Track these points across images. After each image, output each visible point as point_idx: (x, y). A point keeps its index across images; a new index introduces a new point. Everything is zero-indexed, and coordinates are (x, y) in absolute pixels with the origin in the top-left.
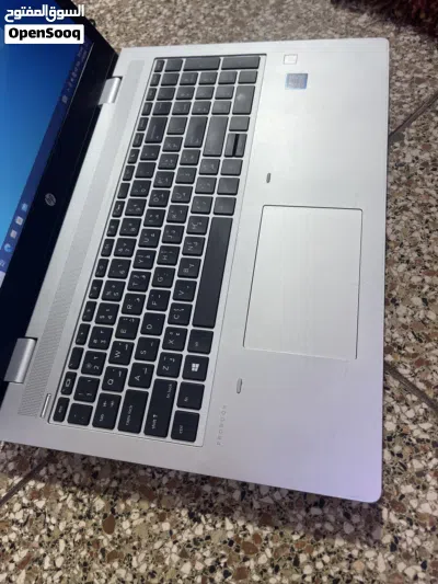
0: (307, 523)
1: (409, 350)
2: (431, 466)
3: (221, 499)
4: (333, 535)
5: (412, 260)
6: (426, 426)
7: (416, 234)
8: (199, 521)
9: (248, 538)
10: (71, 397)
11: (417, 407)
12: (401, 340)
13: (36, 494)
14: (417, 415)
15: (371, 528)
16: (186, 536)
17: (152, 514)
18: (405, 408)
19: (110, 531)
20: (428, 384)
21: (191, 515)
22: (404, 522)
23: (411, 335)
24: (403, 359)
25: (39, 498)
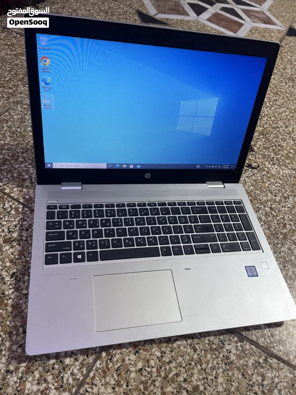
0: (15, 327)
1: (110, 365)
2: (50, 385)
3: (22, 285)
4: (11, 341)
5: (164, 359)
6: (71, 380)
7: (180, 359)
8: (11, 278)
9: (6, 301)
10: (58, 210)
11: (80, 374)
12: (115, 359)
13: (17, 209)
14: (76, 375)
15: (16, 359)
16: (4, 273)
17: (13, 257)
18: (78, 367)
19: (4, 242)
20: (93, 378)
21: (14, 274)
22: (20, 375)
23: (119, 365)
24: (105, 362)
25: (15, 211)
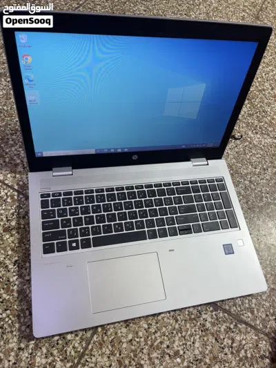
1: (106, 338)
2: (56, 358)
4: (20, 322)
9: (11, 288)
10: (51, 198)
12: (109, 333)
13: (12, 197)
15: (25, 338)
17: (13, 245)
18: (79, 342)
21: (16, 261)
23: (112, 337)
24: (101, 336)
